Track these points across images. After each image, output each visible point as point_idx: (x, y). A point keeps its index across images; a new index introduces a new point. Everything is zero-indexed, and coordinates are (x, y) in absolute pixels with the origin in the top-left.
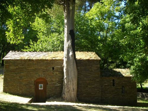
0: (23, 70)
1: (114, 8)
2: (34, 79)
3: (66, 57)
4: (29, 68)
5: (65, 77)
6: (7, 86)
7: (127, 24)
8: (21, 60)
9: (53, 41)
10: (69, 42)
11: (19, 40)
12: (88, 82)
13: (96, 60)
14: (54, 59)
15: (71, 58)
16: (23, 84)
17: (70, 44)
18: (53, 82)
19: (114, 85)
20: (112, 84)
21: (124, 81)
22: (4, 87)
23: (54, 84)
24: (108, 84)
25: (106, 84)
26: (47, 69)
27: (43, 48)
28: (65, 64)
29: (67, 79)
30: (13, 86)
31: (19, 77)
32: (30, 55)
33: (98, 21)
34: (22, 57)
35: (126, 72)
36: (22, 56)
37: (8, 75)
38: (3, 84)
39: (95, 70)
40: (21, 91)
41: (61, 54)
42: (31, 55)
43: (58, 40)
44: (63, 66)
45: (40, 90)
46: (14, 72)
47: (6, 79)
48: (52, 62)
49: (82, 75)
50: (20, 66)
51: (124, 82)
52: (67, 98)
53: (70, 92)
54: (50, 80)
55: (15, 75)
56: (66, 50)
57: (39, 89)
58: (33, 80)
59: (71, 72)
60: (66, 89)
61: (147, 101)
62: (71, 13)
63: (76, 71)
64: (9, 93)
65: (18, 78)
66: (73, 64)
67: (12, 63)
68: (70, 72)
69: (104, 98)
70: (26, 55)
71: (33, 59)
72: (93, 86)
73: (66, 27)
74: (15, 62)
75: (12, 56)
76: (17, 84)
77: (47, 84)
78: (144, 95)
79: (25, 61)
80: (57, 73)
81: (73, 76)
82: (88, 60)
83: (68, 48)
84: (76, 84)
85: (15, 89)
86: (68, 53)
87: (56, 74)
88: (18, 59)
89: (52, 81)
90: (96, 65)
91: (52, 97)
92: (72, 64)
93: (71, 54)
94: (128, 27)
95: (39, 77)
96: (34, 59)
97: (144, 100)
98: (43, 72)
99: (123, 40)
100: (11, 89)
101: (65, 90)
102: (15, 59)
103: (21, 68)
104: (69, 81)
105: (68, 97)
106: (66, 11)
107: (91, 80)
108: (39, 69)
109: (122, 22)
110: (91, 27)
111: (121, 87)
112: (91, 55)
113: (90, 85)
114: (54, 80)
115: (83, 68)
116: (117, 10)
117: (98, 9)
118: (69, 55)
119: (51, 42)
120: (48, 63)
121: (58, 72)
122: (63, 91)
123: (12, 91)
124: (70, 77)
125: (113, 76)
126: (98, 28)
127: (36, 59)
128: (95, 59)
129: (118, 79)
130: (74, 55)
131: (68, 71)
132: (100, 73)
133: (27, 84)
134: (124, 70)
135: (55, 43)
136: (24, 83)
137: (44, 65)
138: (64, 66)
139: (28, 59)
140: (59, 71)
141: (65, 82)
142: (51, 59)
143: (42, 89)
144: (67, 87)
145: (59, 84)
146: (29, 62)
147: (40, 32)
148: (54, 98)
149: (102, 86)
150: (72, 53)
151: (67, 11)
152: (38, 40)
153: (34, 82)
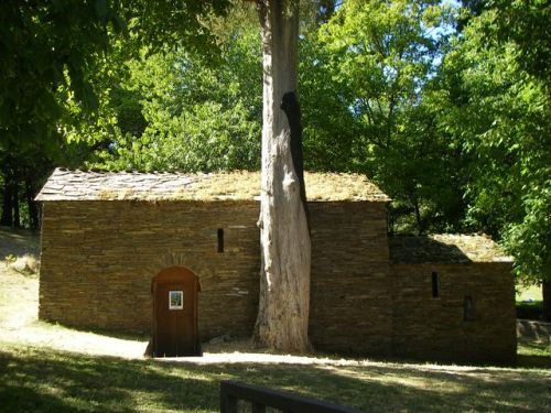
0: (111, 239)
1: (420, 12)
2: (152, 272)
3: (269, 193)
4: (134, 233)
5: (268, 263)
6: (52, 299)
7: (469, 70)
8: (104, 203)
9: (203, 132)
10: (281, 136)
11: (98, 129)
12: (345, 282)
13: (375, 202)
14: (222, 198)
15: (288, 196)
16: (110, 290)
17: (286, 144)
18: (222, 281)
19: (435, 293)
20: (430, 289)
21: (473, 278)
22: (41, 301)
23: (224, 289)
24: (416, 289)
25: (410, 290)
26: (197, 235)
27: (166, 159)
28: (265, 218)
29: (277, 271)
30: (74, 300)
31: (99, 265)
32: (132, 185)
33: (360, 59)
34: (105, 193)
35: (477, 247)
36: (105, 188)
37: (57, 257)
38: (38, 292)
39: (370, 239)
40: (104, 317)
41: (245, 182)
42: (135, 184)
43: (222, 129)
44: (258, 223)
45: (173, 311)
46: (76, 245)
47: (50, 272)
48: (216, 210)
49: (324, 255)
50: (100, 223)
51: (472, 283)
52: (275, 342)
53: (288, 316)
54: (210, 276)
55: (84, 257)
56: (271, 168)
57: (171, 307)
58: (147, 275)
59: (289, 246)
60: (271, 308)
61: (543, 349)
62: (287, 32)
63: (305, 241)
64: (61, 324)
65: (94, 269)
66: (297, 219)
67: (69, 214)
68: (284, 245)
69: (403, 340)
70: (116, 186)
71: (148, 199)
72: (364, 297)
73: (268, 83)
74: (80, 208)
75: (66, 188)
76: (91, 290)
77: (199, 290)
78: (534, 327)
79: (118, 205)
80: (236, 250)
81: (296, 260)
82: (346, 204)
83: (279, 159)
84: (308, 289)
85: (85, 309)
86: (278, 177)
87: (232, 253)
88: (92, 198)
89: (217, 279)
90: (377, 222)
91: (218, 335)
92: (292, 216)
93: (288, 180)
94: (475, 84)
95: (170, 266)
96: (151, 197)
97: (535, 347)
98: (185, 245)
99: (490, 131)
100: (68, 308)
101: (269, 309)
102: (82, 198)
103: (103, 232)
104: (283, 277)
105: (279, 338)
106: (268, 25)
107: (355, 275)
108: (170, 236)
109: (450, 63)
110: (336, 82)
111: (463, 300)
112: (352, 186)
113: (352, 294)
114: (224, 276)
115: (329, 230)
116: (430, 19)
117: (362, 15)
118: (281, 186)
119: (195, 136)
120: (201, 212)
121: (238, 245)
122: (260, 313)
123: (71, 318)
124: (288, 265)
125: (434, 260)
126: (362, 86)
127: (159, 197)
128: (371, 199)
129: (453, 271)
130: (300, 185)
131: (277, 241)
132: (387, 249)
133: (126, 291)
134: (469, 237)
135: (213, 140)
136: (116, 287)
137: (187, 221)
138: (262, 226)
139: (130, 198)
140: (243, 244)
141: (269, 283)
142: (211, 198)
143: (181, 307)
144: (277, 298)
145: (242, 288)
146: (134, 208)
147: (150, 100)
148: (225, 340)
149: (393, 298)
150: (293, 177)
151: (272, 24)
152: (147, 129)
153: (150, 282)
